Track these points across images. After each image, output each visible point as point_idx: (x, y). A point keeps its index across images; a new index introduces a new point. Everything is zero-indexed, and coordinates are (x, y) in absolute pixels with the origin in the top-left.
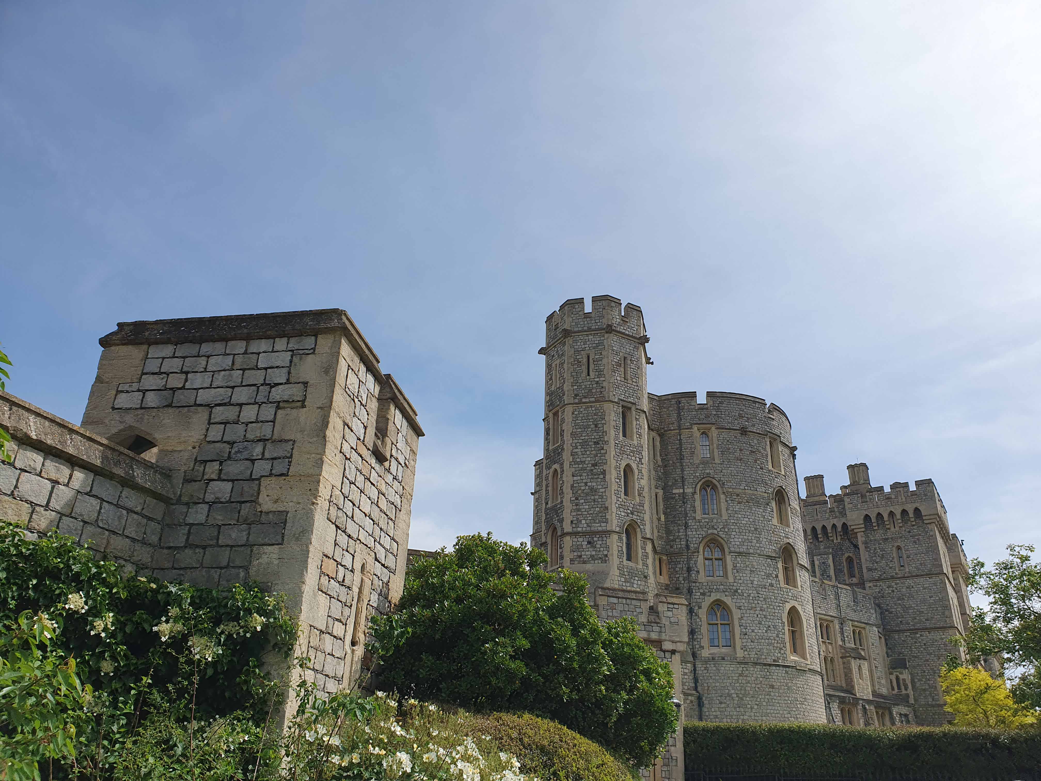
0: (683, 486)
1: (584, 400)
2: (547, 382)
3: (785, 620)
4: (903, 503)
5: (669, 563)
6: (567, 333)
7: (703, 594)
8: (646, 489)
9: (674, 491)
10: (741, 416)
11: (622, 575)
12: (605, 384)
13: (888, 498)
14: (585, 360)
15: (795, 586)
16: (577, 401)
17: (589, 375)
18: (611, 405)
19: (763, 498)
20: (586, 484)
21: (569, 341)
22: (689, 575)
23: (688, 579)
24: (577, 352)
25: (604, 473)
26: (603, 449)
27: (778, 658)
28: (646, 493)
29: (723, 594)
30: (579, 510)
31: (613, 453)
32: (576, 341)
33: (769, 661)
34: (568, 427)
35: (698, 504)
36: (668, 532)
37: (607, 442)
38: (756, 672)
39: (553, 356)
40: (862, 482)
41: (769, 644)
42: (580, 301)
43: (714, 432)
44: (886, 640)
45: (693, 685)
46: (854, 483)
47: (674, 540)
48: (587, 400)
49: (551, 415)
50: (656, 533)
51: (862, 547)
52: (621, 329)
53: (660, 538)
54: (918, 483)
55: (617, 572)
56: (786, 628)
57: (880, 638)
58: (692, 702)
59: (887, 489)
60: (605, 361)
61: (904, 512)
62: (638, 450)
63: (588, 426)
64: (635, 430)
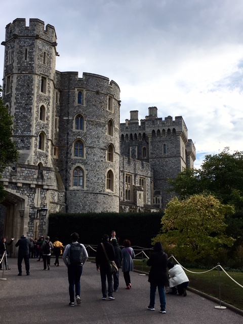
0: (68, 116)
1: (23, 72)
2: (5, 60)
3: (106, 175)
4: (169, 126)
5: (59, 150)
6: (16, 37)
7: (72, 164)
8: (51, 117)
9: (64, 118)
10: (97, 86)
11: (36, 155)
12: (34, 65)
13: (163, 123)
14: (24, 52)
15: (112, 161)
16: (19, 72)
17: (26, 59)
18: (36, 76)
19: (103, 123)
20: (22, 113)
21: (17, 41)
22: (67, 156)
23: (67, 157)
24: (21, 47)
25: (31, 109)
26: (31, 97)
27: (101, 191)
28: (50, 119)
29: (81, 164)
30: (18, 125)
31: (35, 99)
32: (20, 41)
33: (97, 192)
34: (14, 85)
35: (74, 125)
36: (60, 136)
37: (33, 94)
38: (91, 196)
39: (9, 47)
40: (154, 115)
41: (98, 185)
42: (24, 20)
43: (85, 93)
44: (154, 183)
45: (64, 201)
46: (150, 115)
47: (62, 140)
48: (24, 72)
49: (6, 78)
50: (54, 137)
51: (150, 144)
52: (44, 37)
53: (56, 139)
54: (176, 118)
55: (34, 154)
56: (106, 178)
57: (151, 182)
58: (63, 208)
59: (163, 119)
60: (34, 53)
61: (169, 130)
62: (48, 99)
63: (24, 86)
64: (47, 89)
